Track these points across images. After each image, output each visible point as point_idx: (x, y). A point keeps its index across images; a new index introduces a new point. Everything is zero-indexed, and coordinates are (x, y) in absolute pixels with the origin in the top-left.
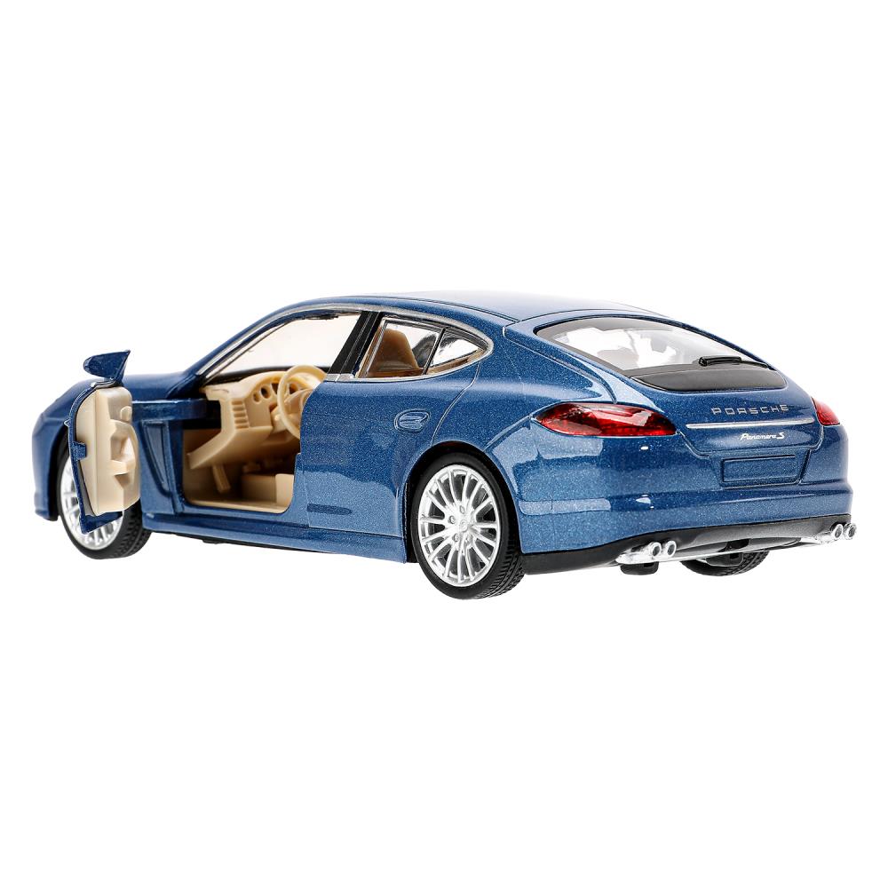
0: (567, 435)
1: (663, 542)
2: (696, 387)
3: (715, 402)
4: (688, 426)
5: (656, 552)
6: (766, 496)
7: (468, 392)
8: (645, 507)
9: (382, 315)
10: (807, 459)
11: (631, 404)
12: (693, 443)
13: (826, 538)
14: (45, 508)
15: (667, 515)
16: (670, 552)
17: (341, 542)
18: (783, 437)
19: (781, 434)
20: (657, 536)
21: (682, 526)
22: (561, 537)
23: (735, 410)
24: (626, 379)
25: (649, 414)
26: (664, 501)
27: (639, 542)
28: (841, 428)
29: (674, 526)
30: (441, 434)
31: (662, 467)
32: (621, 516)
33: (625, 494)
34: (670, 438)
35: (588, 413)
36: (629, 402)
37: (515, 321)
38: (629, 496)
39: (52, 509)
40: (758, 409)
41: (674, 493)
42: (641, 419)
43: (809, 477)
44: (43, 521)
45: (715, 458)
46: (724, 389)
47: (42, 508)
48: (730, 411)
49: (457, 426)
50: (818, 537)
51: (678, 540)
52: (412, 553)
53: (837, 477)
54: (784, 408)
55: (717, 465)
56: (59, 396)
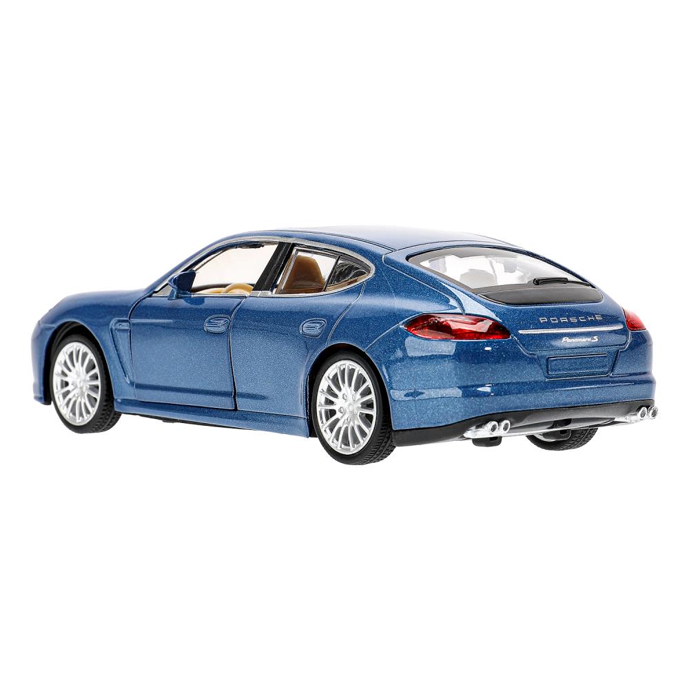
0: (426, 339)
1: (499, 421)
2: (528, 302)
3: (542, 313)
4: (520, 332)
5: (493, 429)
6: (582, 385)
7: (354, 306)
8: (486, 395)
9: (294, 245)
10: (616, 357)
11: (476, 315)
12: (524, 345)
13: (633, 418)
14: (42, 396)
15: (503, 401)
16: (505, 429)
17: (261, 422)
18: (597, 340)
19: (595, 337)
20: (495, 416)
21: (515, 409)
22: (422, 418)
23: (558, 319)
24: (474, 295)
25: (490, 323)
26: (500, 390)
27: (480, 422)
28: (647, 332)
29: (509, 409)
30: (334, 338)
31: (499, 363)
32: (467, 401)
33: (469, 384)
34: (505, 341)
35: (443, 322)
36: (475, 313)
37: (392, 250)
38: (473, 386)
39: (47, 396)
40: (578, 318)
41: (508, 384)
42: (484, 327)
43: (618, 370)
44: (40, 406)
45: (542, 357)
46: (551, 303)
47: (39, 395)
48: (554, 320)
49: (345, 332)
50: (628, 417)
51: (512, 420)
52: (313, 430)
53: (643, 370)
54: (598, 318)
55: (543, 361)
56: (52, 308)
